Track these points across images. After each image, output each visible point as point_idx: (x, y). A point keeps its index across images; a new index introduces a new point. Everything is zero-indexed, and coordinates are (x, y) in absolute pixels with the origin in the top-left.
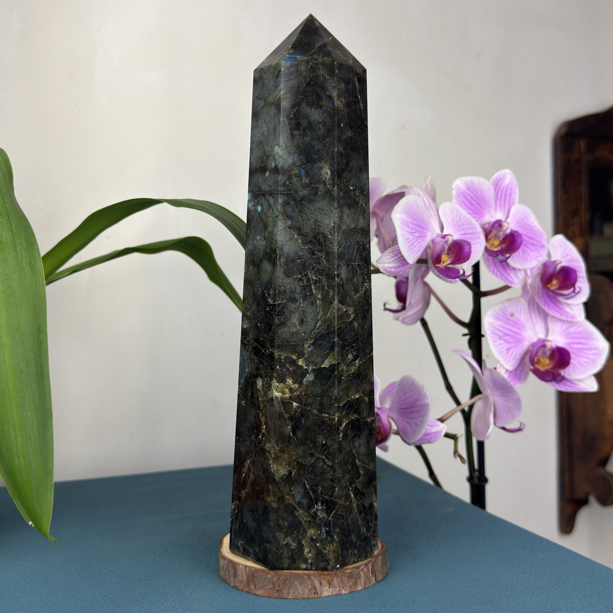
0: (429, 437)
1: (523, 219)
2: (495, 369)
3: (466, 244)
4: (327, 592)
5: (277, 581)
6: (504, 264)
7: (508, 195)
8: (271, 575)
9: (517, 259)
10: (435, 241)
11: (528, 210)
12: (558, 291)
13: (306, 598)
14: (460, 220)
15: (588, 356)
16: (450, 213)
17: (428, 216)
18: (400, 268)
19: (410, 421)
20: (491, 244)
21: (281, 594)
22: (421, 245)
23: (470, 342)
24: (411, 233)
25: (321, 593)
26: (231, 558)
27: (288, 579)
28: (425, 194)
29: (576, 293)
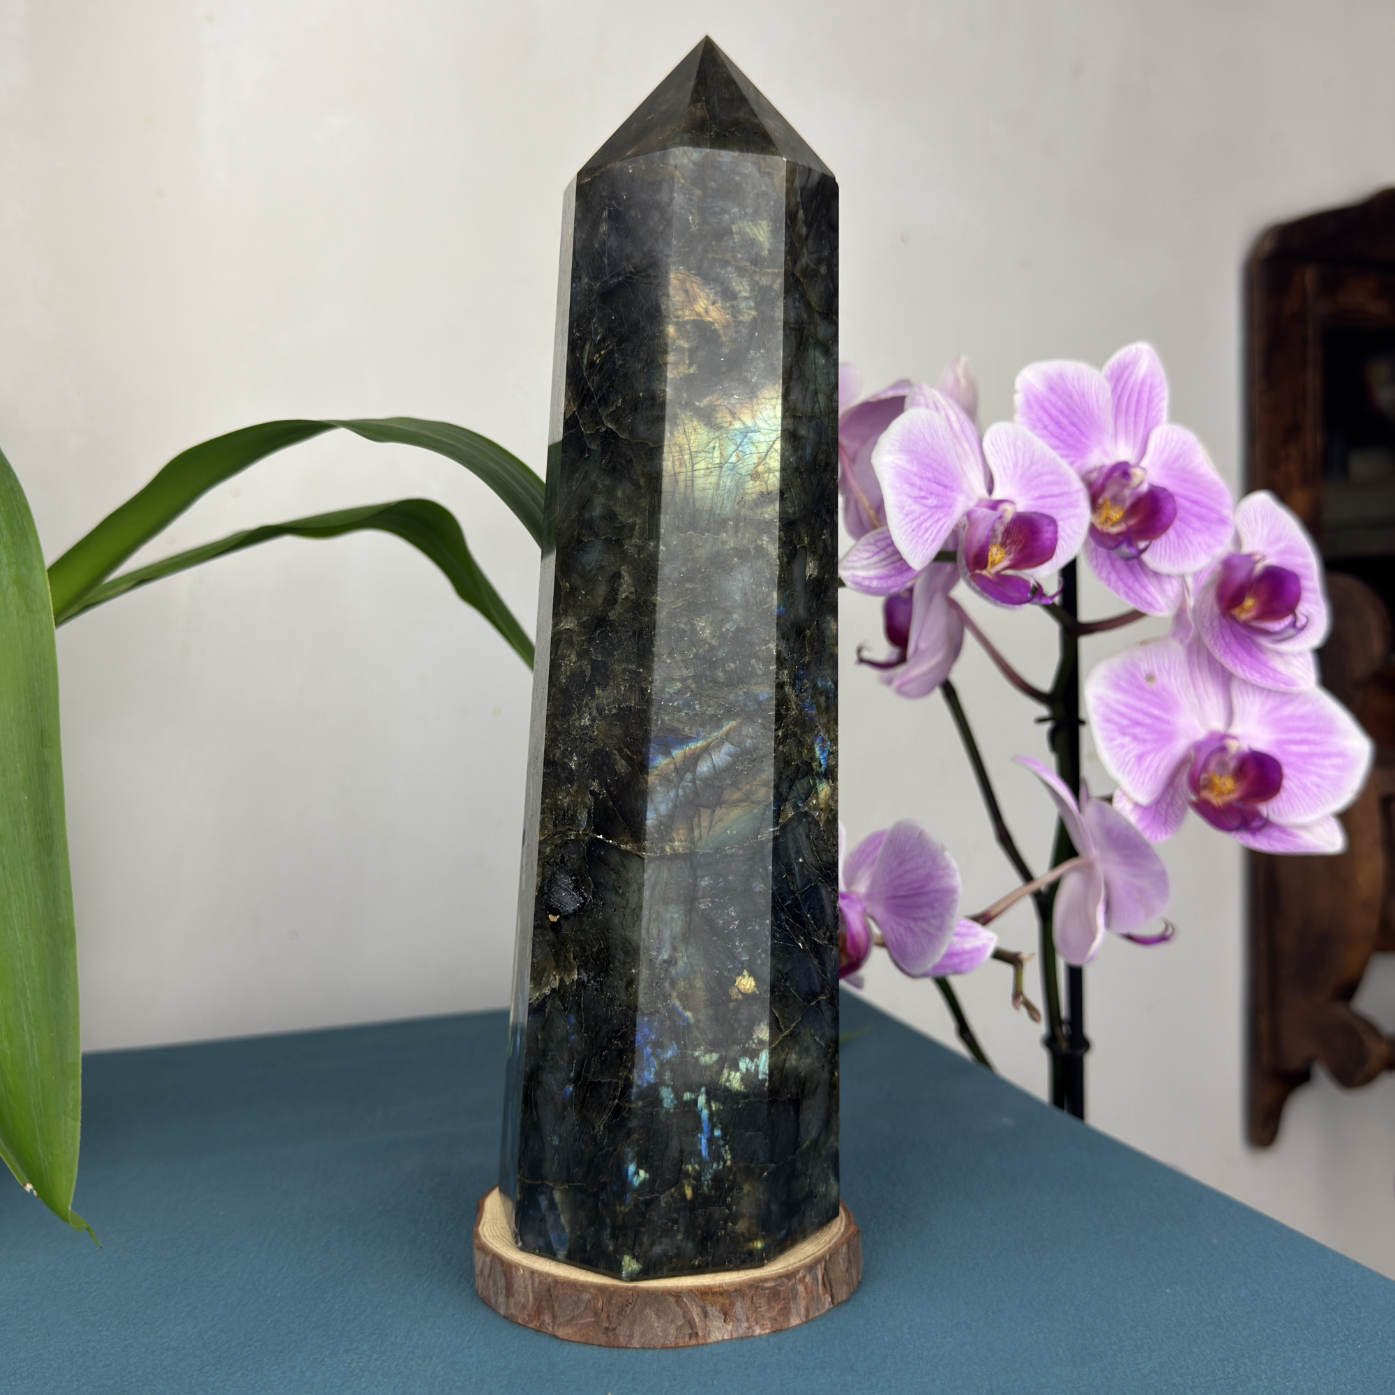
0: (956, 960)
1: (1177, 458)
2: (1109, 799)
4: (719, 1331)
5: (604, 1309)
6: (1135, 562)
7: (1145, 403)
8: (592, 1294)
9: (1164, 553)
10: (974, 516)
11: (1189, 437)
12: (1256, 624)
13: (671, 1347)
14: (1032, 464)
15: (1323, 772)
16: (1009, 448)
17: (959, 457)
18: (893, 579)
19: (912, 924)
20: (1103, 517)
21: (612, 1337)
22: (942, 526)
23: (1053, 737)
24: (917, 499)
25: (707, 1335)
26: (500, 1252)
27: (630, 1303)
28: (951, 402)
29: (1297, 629)
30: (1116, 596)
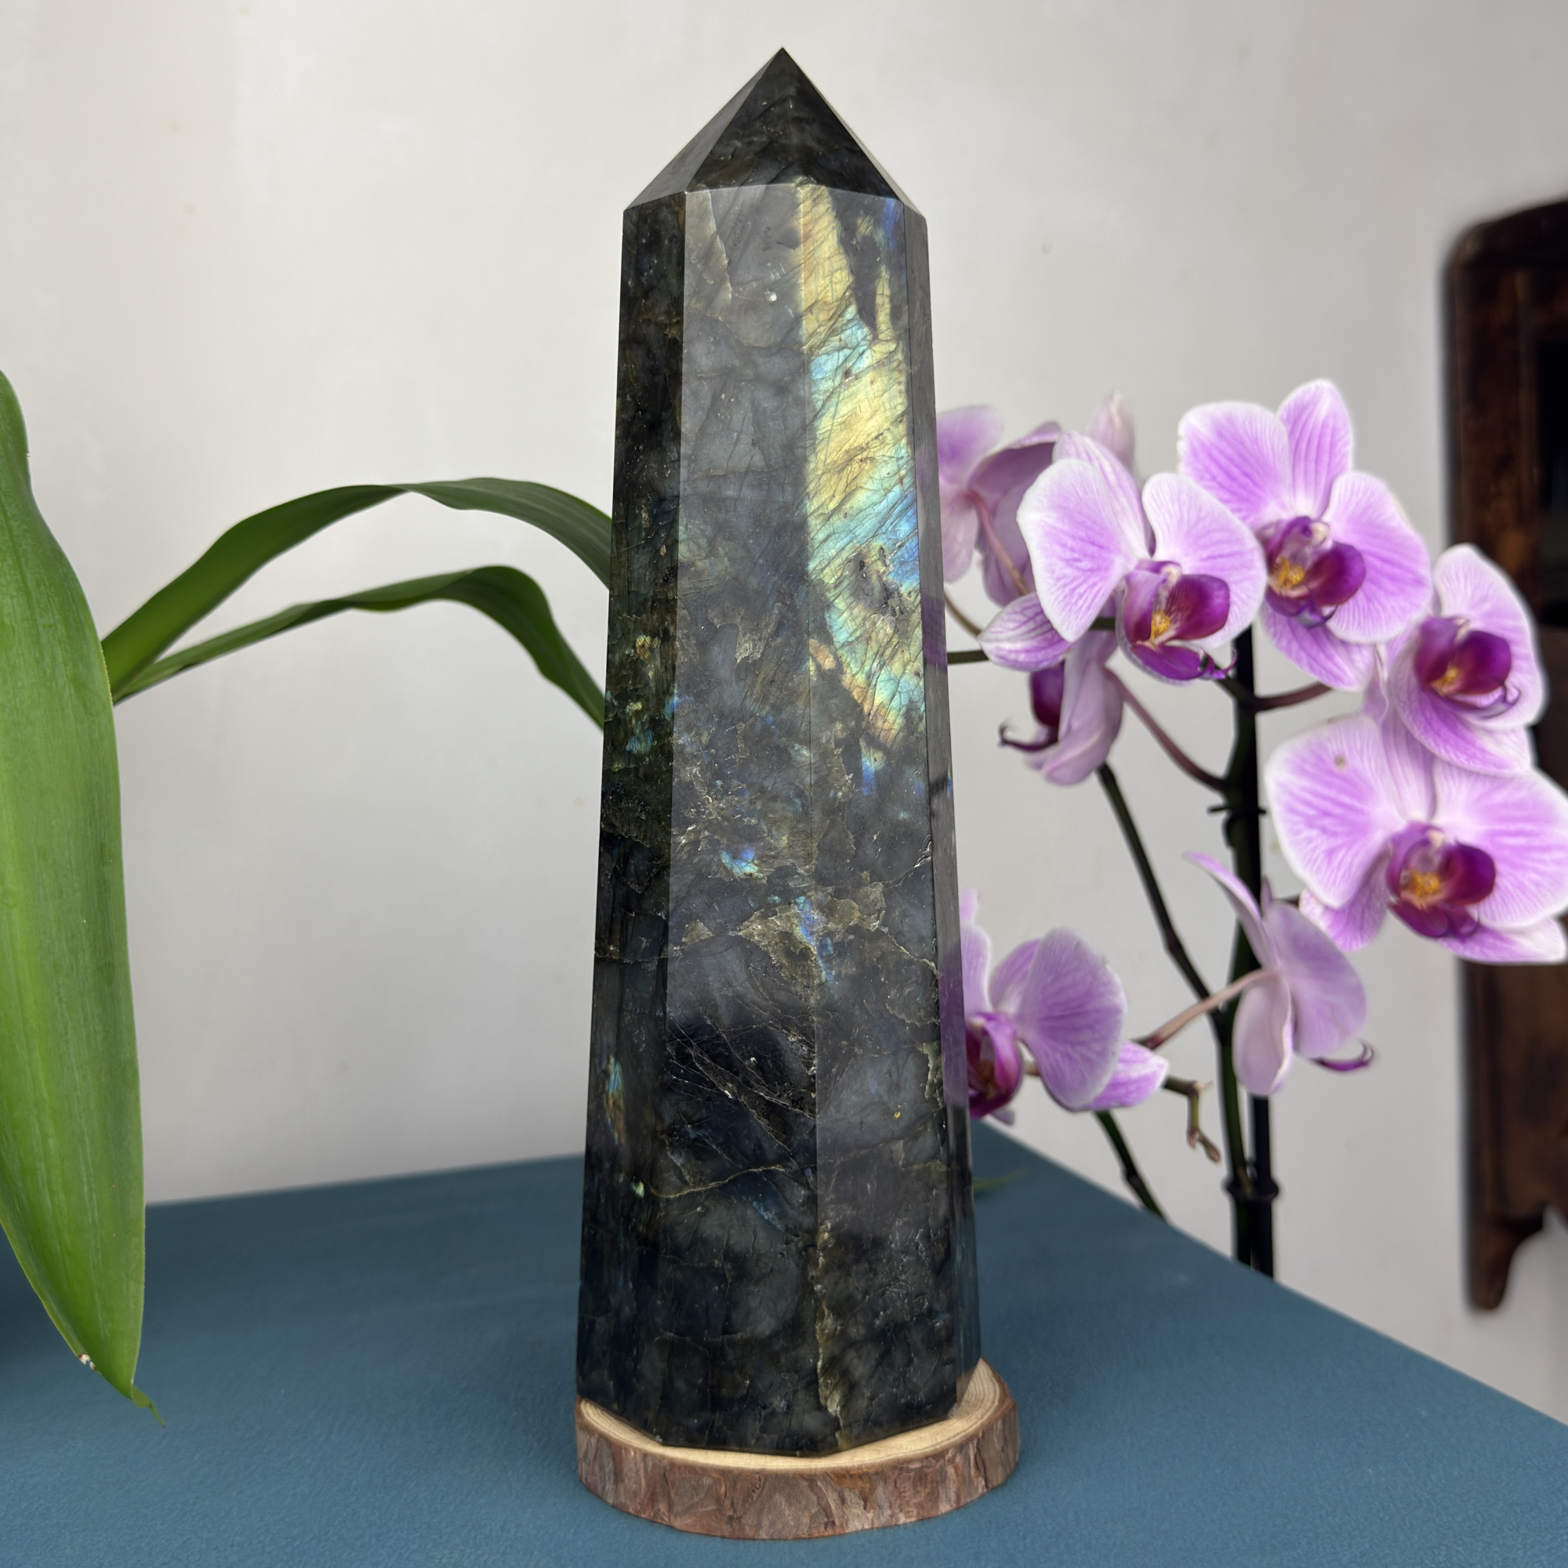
0: (1121, 1091)
1: (1366, 510)
2: (1295, 902)
3: (1216, 585)
4: (859, 1520)
5: (728, 1495)
6: (1319, 631)
7: (1326, 449)
8: (714, 1478)
9: (1352, 619)
10: (1133, 581)
11: (1379, 485)
12: (1461, 698)
13: (805, 1538)
14: (1199, 519)
15: (1541, 867)
16: (1172, 500)
17: (1115, 513)
18: (1043, 652)
19: (1070, 1050)
20: (1282, 580)
22: (1097, 593)
23: (1229, 829)
24: (1069, 562)
25: (845, 1526)
26: (606, 1431)
27: (757, 1489)
28: (1106, 450)
29: (1508, 704)
30: (1298, 668)
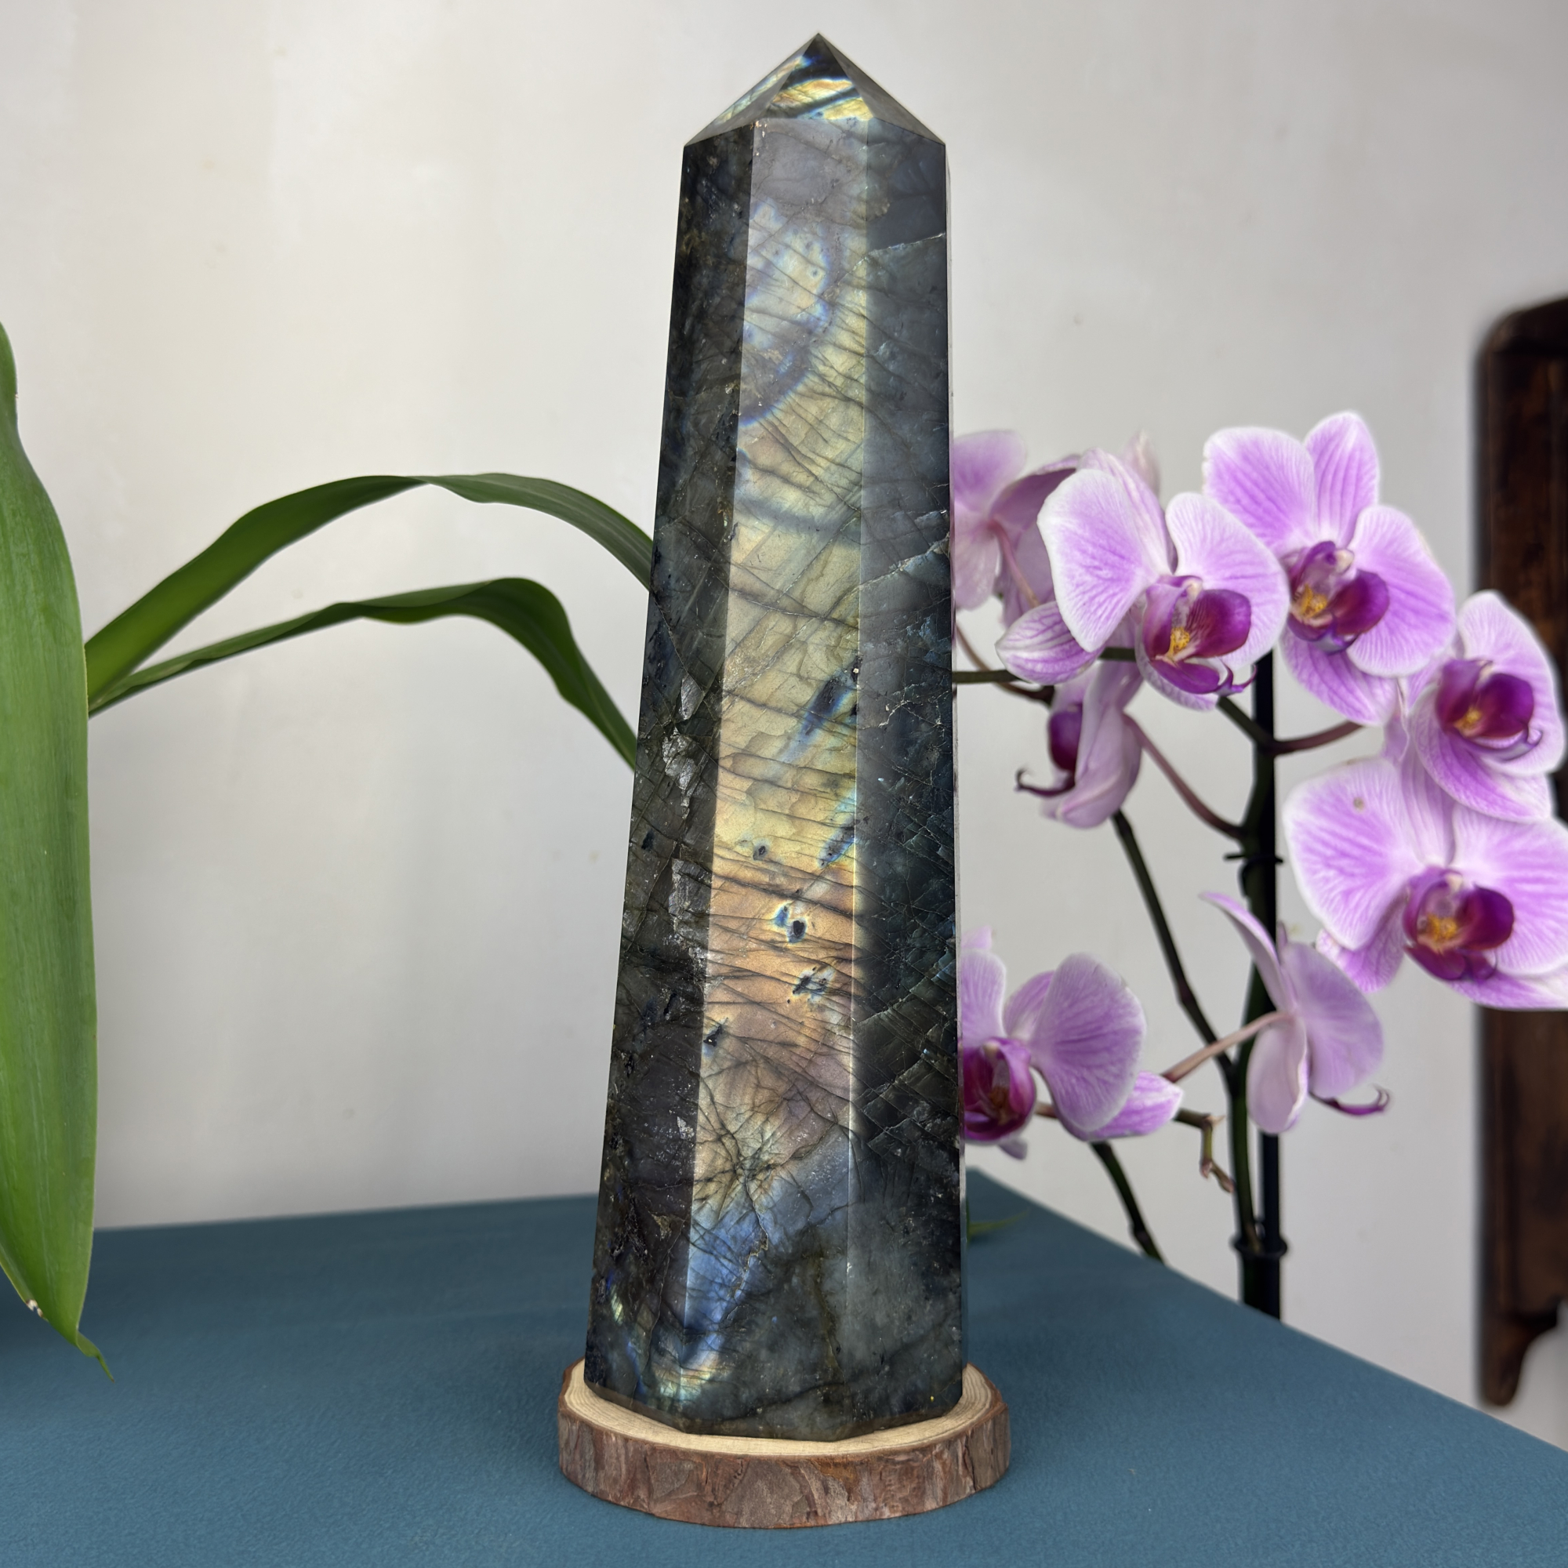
0: (1135, 1119)
1: (1391, 543)
4: (842, 1511)
5: (709, 1481)
6: (1339, 663)
7: (1353, 480)
8: (695, 1462)
9: (1373, 651)
10: (1154, 593)
11: (1405, 521)
12: (1481, 741)
13: (786, 1528)
14: (1222, 540)
15: (1560, 915)
16: (1195, 519)
17: (1138, 529)
18: (1061, 663)
19: (1085, 1073)
20: (1304, 608)
21: (718, 1514)
22: (1118, 603)
23: (1245, 876)
24: (1089, 569)
25: (827, 1515)
26: (589, 1418)
27: (739, 1474)
28: (1130, 469)
29: (1529, 745)
